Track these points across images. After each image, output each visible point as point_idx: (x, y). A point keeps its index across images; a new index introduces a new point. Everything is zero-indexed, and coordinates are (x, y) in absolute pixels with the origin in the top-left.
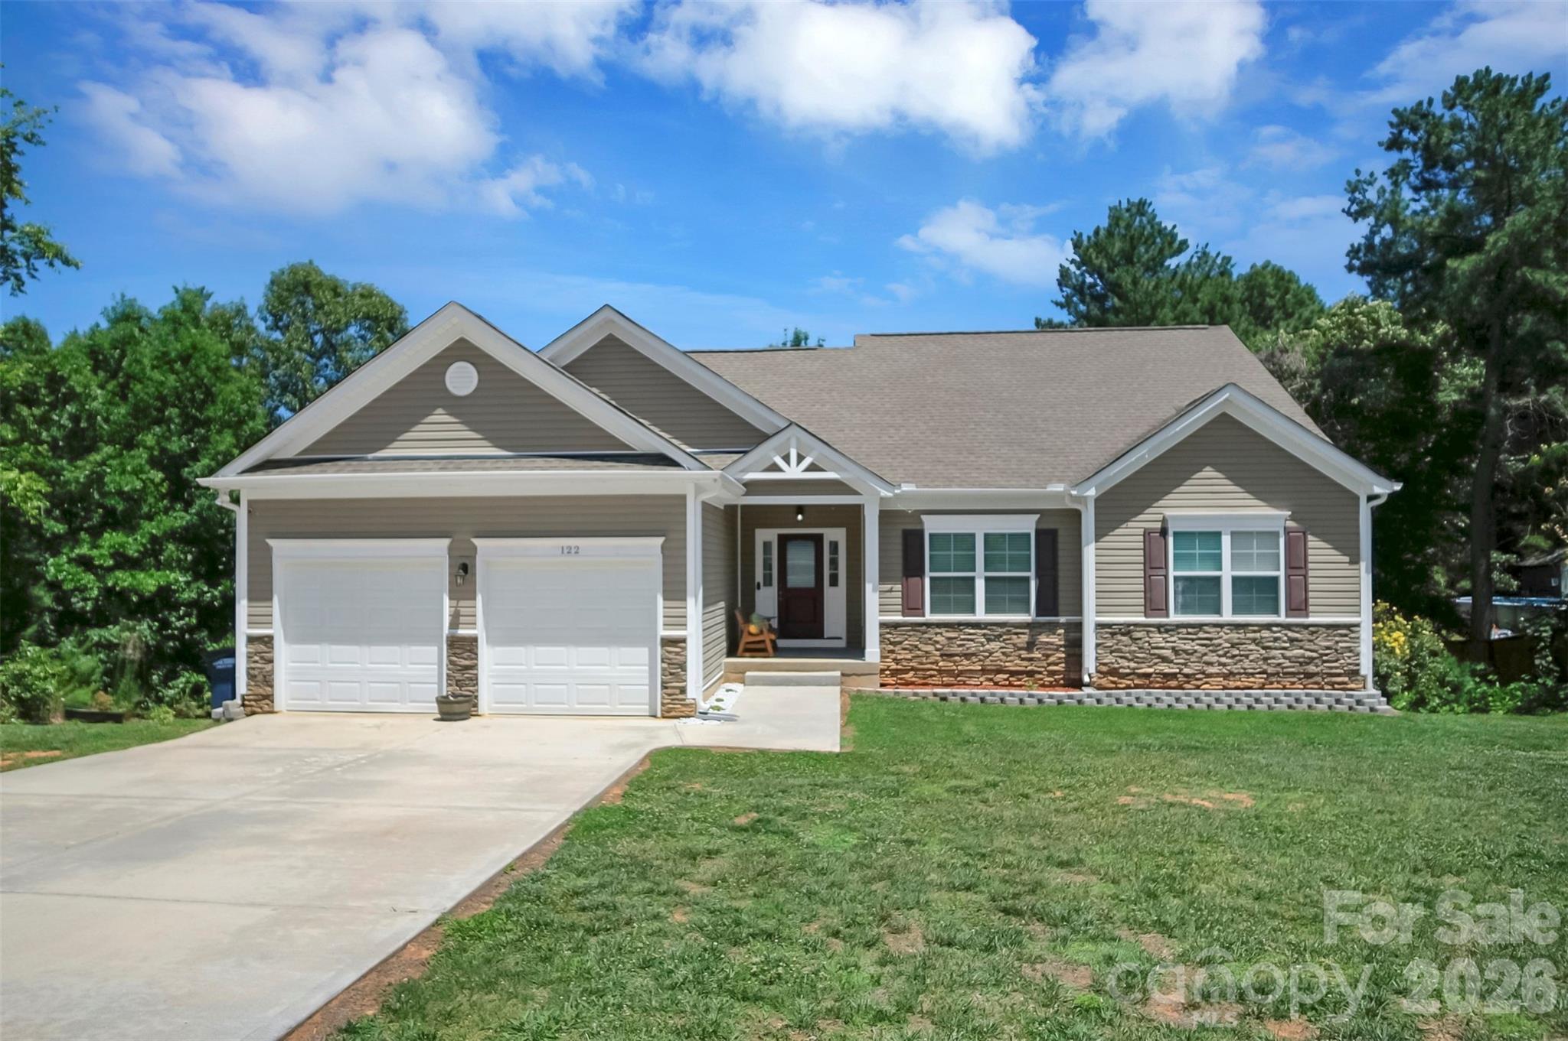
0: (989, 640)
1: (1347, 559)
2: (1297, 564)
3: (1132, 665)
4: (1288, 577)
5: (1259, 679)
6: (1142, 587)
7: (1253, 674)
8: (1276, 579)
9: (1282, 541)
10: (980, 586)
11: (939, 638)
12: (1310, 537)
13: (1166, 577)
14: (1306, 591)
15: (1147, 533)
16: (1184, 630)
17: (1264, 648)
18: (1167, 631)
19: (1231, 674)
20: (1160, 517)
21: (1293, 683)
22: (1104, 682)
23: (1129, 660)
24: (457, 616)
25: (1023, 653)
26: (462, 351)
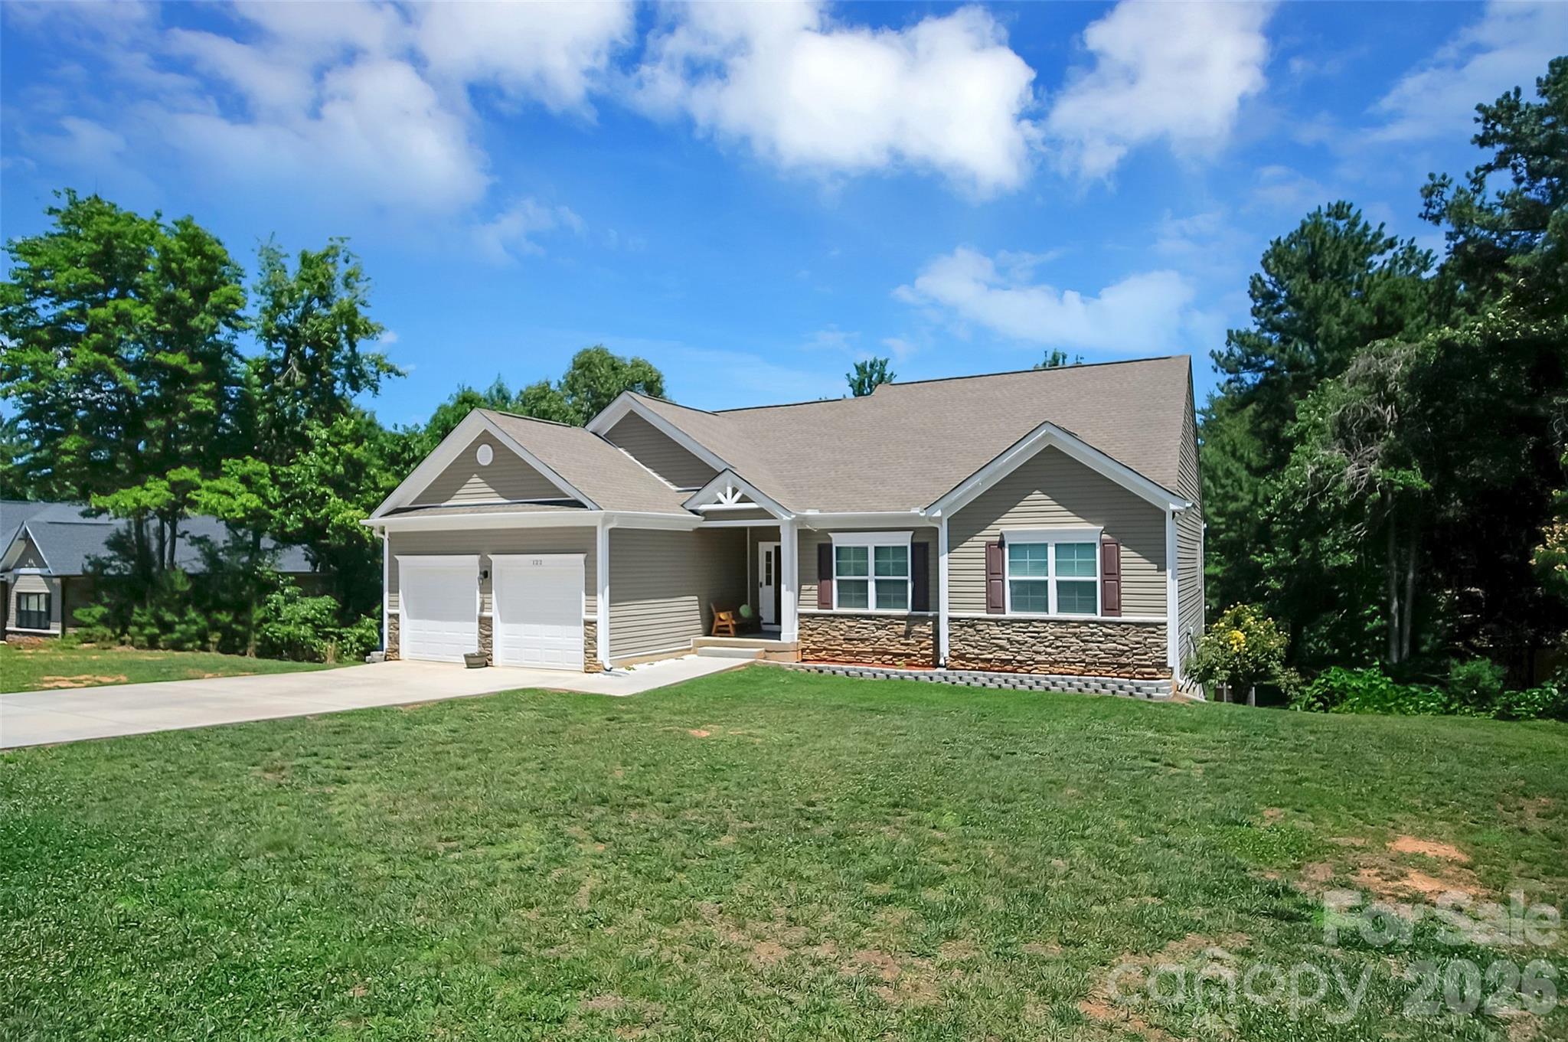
0: (878, 629)
1: (1155, 567)
2: (1111, 572)
3: (976, 651)
4: (1103, 582)
5: (1079, 667)
6: (984, 589)
7: (1074, 663)
8: (1095, 583)
9: (1098, 551)
10: (872, 587)
11: (842, 626)
12: (1122, 548)
13: (1003, 580)
14: (1119, 593)
15: (989, 545)
16: (1017, 625)
17: (1083, 641)
18: (1003, 625)
19: (1056, 661)
20: (999, 533)
21: (1108, 672)
22: (955, 664)
23: (974, 648)
24: (483, 604)
25: (903, 640)
26: (486, 438)
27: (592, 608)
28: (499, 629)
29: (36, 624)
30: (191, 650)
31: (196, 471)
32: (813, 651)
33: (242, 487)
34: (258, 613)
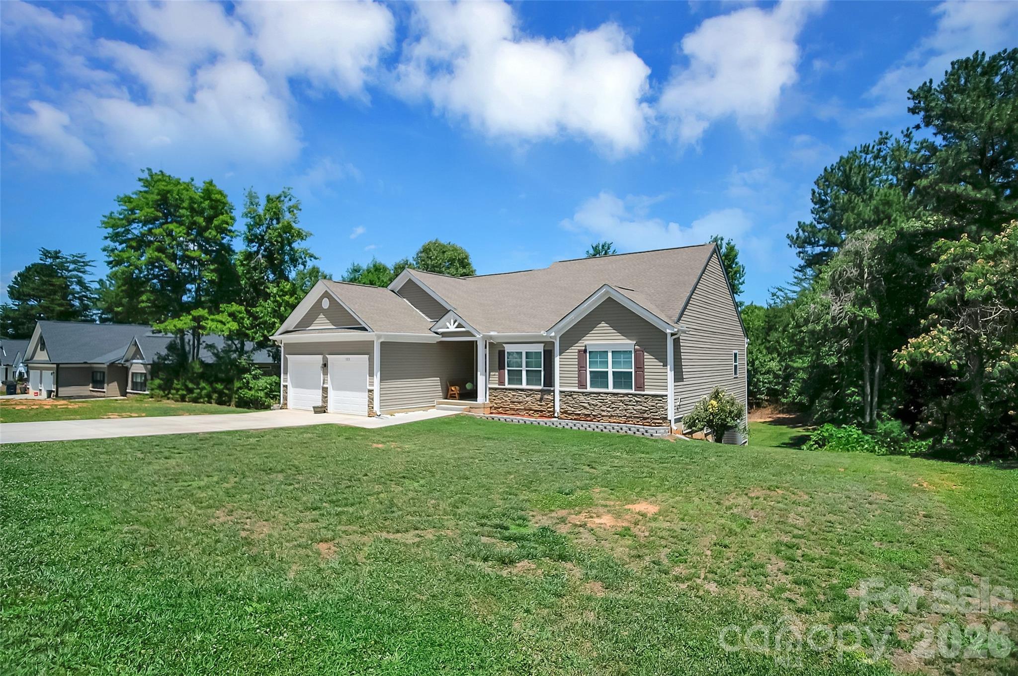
0: (527, 396)
1: (662, 364)
2: (640, 367)
3: (573, 409)
4: (636, 372)
5: (623, 419)
6: (577, 376)
7: (620, 417)
8: (631, 372)
9: (633, 355)
10: (524, 373)
11: (510, 395)
12: (645, 353)
13: (586, 371)
14: (644, 379)
15: (579, 351)
16: (593, 395)
17: (625, 405)
18: (586, 395)
19: (612, 416)
20: (584, 344)
21: (638, 422)
22: (562, 416)
23: (572, 407)
24: (324, 380)
25: (539, 402)
26: (326, 295)
27: (372, 384)
28: (331, 393)
29: (139, 389)
30: (203, 403)
31: (206, 311)
32: (496, 408)
33: (230, 319)
34: (237, 384)
